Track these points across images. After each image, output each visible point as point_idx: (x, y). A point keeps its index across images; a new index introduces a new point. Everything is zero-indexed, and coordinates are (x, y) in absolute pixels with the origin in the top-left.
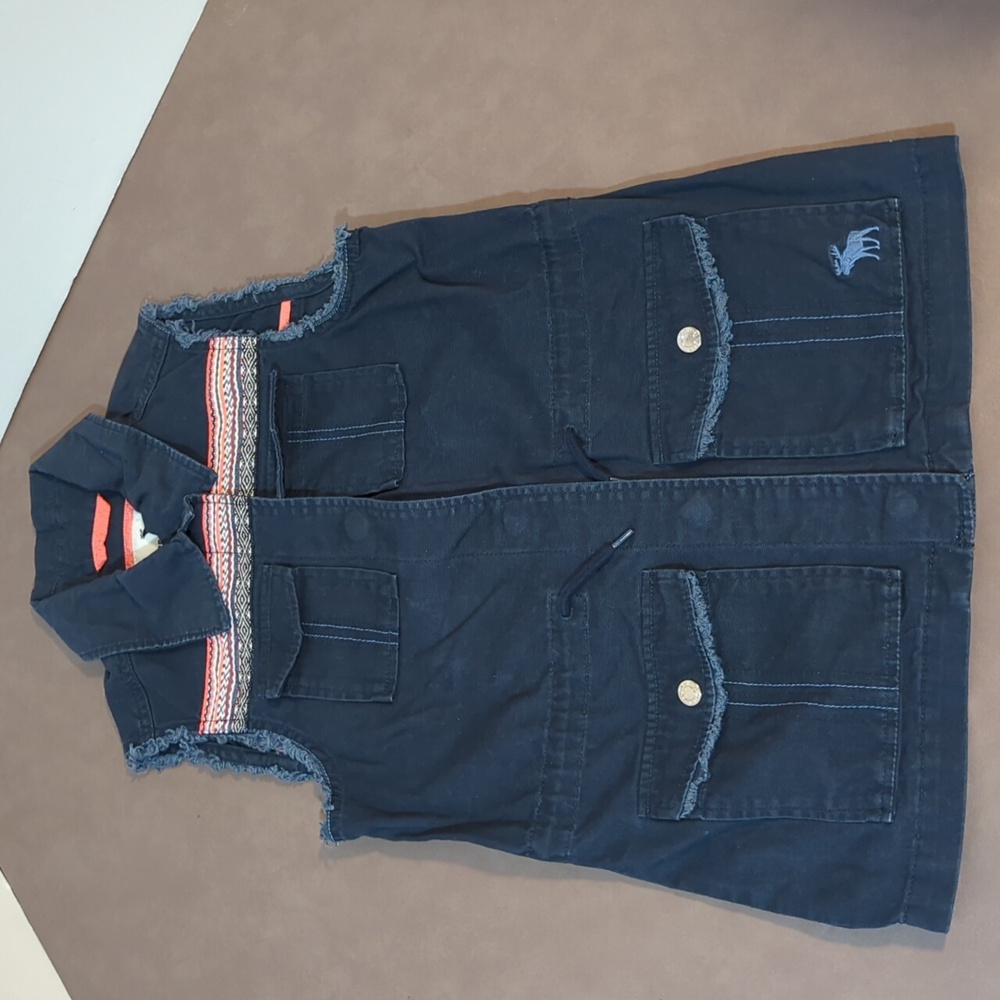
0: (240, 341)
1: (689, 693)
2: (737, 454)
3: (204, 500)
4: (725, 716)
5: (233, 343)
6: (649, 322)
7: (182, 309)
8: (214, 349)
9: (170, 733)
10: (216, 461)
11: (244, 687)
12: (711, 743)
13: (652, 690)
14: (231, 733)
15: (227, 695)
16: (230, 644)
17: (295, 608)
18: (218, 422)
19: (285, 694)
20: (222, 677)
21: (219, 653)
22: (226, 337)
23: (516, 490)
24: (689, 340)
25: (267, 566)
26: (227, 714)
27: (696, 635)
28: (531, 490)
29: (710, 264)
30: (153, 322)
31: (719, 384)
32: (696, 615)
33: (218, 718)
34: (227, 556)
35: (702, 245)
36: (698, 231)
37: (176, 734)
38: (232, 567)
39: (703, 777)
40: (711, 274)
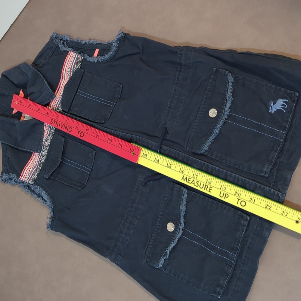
0: (78, 56)
1: (171, 227)
2: (213, 157)
4: (179, 240)
5: (75, 56)
6: (203, 102)
7: (65, 39)
8: (69, 55)
9: (10, 174)
10: (59, 92)
11: (38, 170)
12: (172, 246)
13: (159, 221)
14: (29, 183)
15: (32, 171)
16: (39, 155)
17: (61, 151)
18: (63, 79)
19: (51, 178)
20: (33, 165)
21: (35, 157)
22: (74, 52)
23: (142, 139)
24: (213, 113)
25: (58, 135)
26: (29, 177)
27: (180, 210)
28: (147, 141)
29: (231, 91)
30: (53, 38)
31: (216, 131)
32: (182, 203)
33: (26, 177)
34: (48, 128)
35: (231, 84)
36: (231, 79)
37: (13, 176)
38: (49, 132)
39: (167, 257)
40: (229, 94)
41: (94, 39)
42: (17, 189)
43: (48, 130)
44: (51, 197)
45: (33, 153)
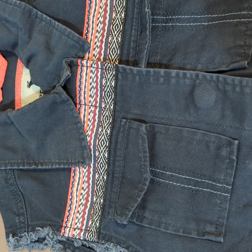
3: (79, 64)
9: (39, 230)
11: (97, 207)
14: (86, 240)
15: (84, 211)
16: (89, 173)
17: (146, 157)
20: (81, 197)
21: (79, 178)
25: (124, 120)
26: (83, 225)
33: (76, 227)
34: (92, 108)
37: (44, 232)
38: (97, 117)
45: (73, 169)
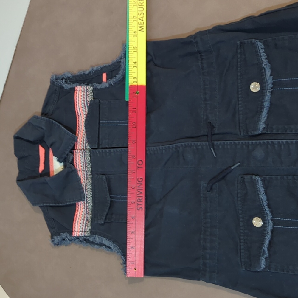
0: (86, 88)
1: (257, 222)
2: (274, 132)
4: (272, 231)
5: (84, 89)
6: (239, 80)
7: (67, 77)
8: (77, 90)
9: (62, 235)
10: (80, 132)
11: (89, 219)
12: (267, 242)
13: (242, 221)
14: (85, 236)
15: (83, 222)
16: (85, 203)
17: (107, 190)
18: (80, 117)
19: (106, 221)
20: (82, 216)
21: (81, 207)
22: (81, 86)
23: (188, 144)
24: (255, 87)
26: (83, 229)
27: (260, 201)
28: (195, 144)
29: (265, 58)
30: (54, 81)
31: (267, 104)
32: (260, 193)
33: (79, 230)
35: (262, 51)
36: (260, 45)
37: (64, 235)
39: (266, 255)
40: (265, 62)
41: (96, 65)
42: (74, 248)
43: (84, 174)
44: (114, 242)
45: (77, 203)
